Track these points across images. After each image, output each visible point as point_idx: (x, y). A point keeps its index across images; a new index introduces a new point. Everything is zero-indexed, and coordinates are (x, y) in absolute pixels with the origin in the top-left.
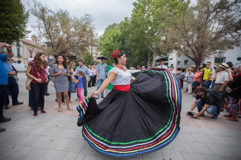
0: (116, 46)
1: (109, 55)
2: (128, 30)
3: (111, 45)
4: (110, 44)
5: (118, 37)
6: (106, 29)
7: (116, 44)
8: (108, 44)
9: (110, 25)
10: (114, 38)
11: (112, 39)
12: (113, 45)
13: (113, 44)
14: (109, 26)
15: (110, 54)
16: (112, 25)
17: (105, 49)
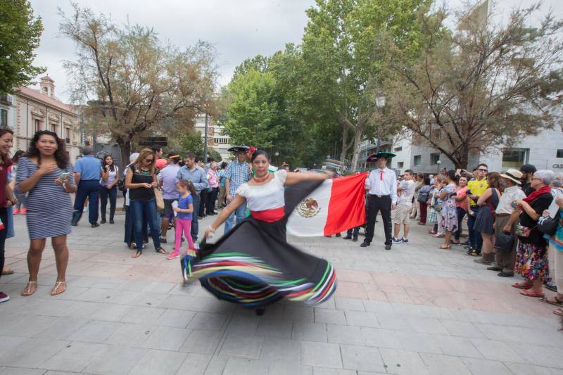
0: (265, 113)
1: (244, 136)
3: (250, 111)
4: (248, 107)
5: (268, 92)
6: (237, 68)
7: (264, 108)
8: (244, 109)
9: (249, 60)
10: (258, 93)
11: (254, 95)
12: (256, 112)
13: (257, 109)
14: (246, 62)
15: (248, 133)
16: (253, 60)
17: (234, 121)
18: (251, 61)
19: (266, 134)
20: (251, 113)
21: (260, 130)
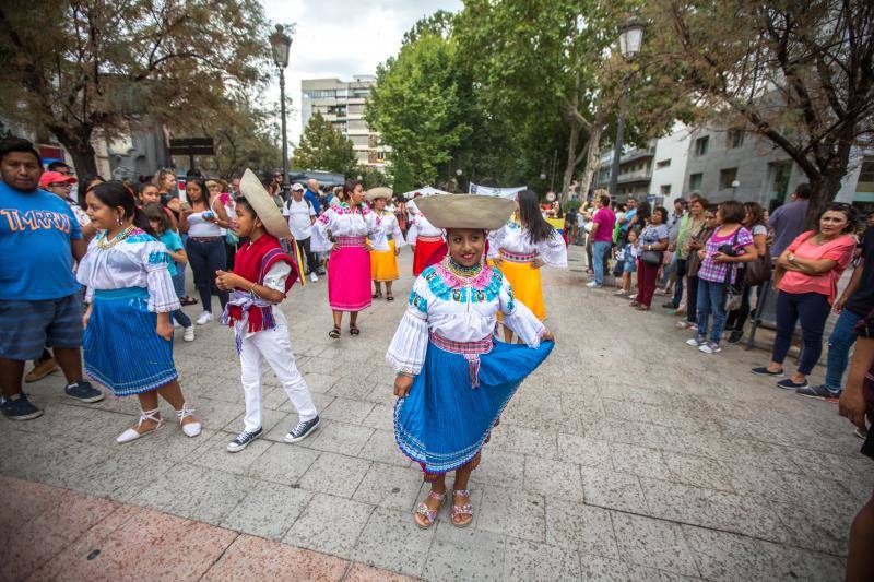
0: (435, 104)
1: (404, 143)
2: (483, 31)
3: (411, 101)
4: (407, 94)
5: (444, 66)
6: (406, 35)
7: (435, 95)
8: (402, 98)
9: (424, 21)
10: (426, 70)
11: (416, 72)
12: (421, 101)
13: (422, 96)
14: (419, 24)
15: (410, 138)
16: (430, 20)
17: (388, 119)
18: (428, 22)
19: (439, 139)
20: (413, 105)
21: (430, 132)
